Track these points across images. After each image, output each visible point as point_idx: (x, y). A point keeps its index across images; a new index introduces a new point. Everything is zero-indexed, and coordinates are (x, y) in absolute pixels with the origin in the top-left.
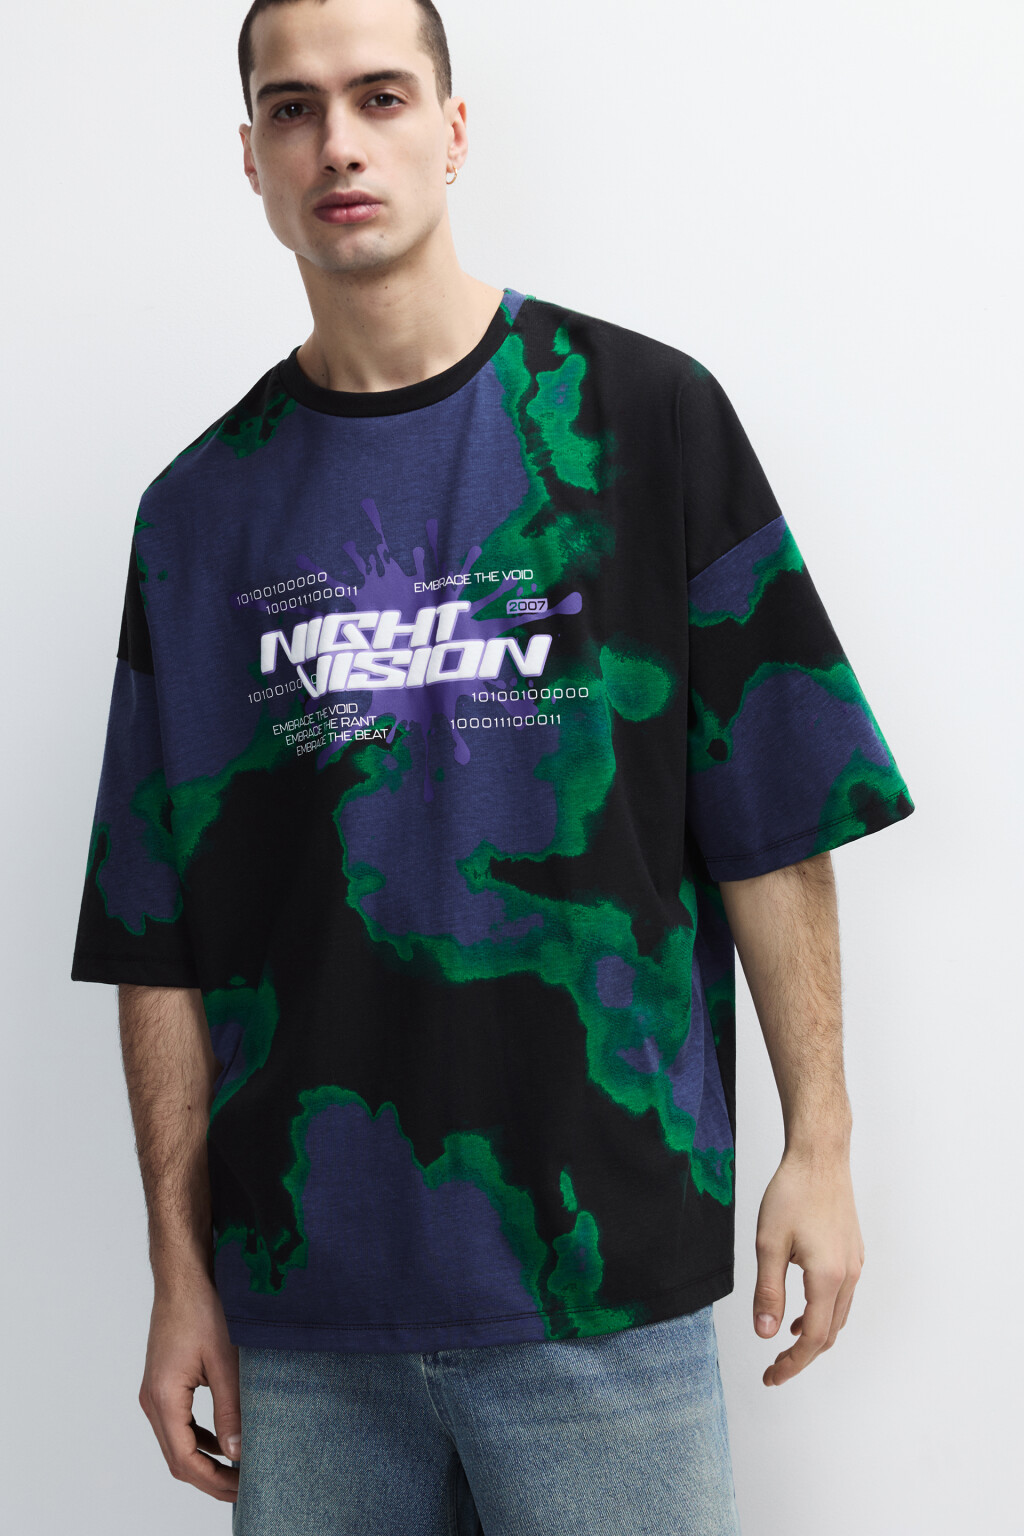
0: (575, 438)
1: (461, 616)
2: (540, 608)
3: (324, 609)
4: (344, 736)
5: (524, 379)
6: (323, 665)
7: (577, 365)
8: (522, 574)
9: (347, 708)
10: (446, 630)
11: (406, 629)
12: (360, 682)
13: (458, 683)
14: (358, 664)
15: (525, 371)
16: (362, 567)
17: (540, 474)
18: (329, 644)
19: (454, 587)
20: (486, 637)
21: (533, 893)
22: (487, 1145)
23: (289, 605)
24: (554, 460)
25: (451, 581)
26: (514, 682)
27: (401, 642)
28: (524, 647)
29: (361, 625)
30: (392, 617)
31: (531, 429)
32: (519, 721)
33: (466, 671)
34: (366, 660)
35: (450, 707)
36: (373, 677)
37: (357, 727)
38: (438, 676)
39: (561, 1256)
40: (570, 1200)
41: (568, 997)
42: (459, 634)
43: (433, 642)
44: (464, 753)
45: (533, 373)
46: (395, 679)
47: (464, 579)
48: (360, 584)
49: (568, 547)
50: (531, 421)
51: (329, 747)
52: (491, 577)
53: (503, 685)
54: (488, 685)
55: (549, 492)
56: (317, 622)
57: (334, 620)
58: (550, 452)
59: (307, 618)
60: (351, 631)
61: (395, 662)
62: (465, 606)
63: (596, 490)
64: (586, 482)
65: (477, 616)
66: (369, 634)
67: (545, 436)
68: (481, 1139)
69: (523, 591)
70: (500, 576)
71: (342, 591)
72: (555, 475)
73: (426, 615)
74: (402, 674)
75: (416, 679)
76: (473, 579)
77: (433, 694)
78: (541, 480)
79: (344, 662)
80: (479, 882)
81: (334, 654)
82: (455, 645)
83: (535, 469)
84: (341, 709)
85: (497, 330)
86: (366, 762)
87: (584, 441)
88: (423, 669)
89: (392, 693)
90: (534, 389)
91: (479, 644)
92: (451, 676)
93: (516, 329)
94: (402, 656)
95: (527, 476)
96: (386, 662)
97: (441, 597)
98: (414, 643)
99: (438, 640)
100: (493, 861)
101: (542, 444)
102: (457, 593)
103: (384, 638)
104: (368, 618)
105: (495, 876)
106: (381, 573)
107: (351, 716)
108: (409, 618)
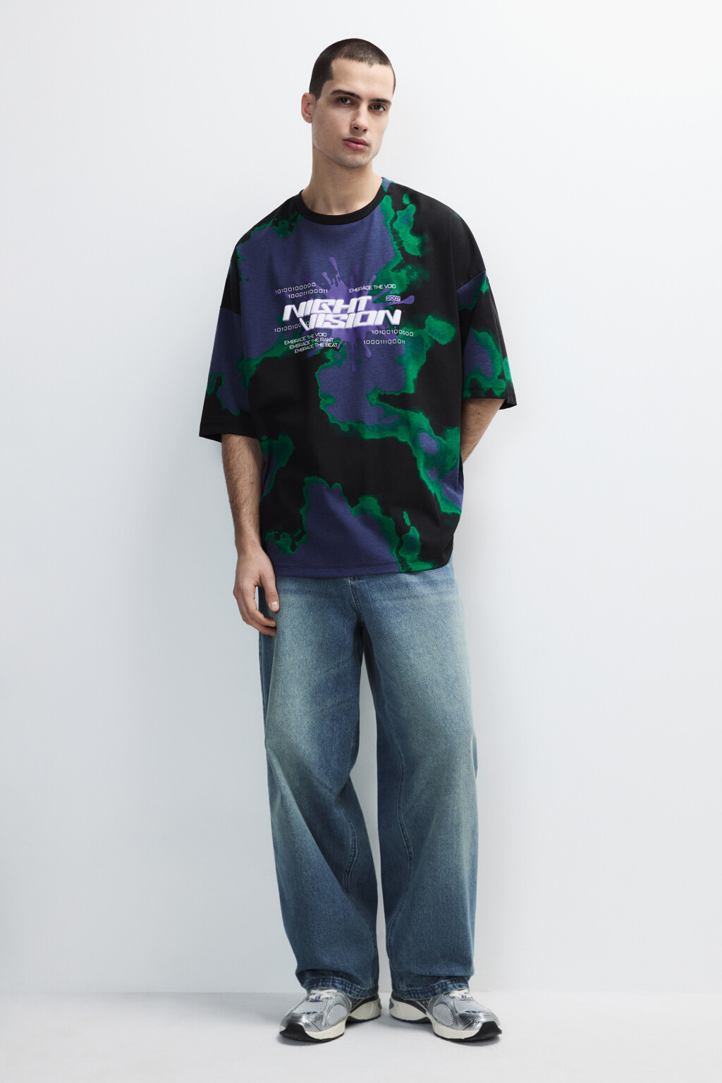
0: (412, 236)
1: (368, 301)
2: (398, 300)
3: (314, 297)
4: (321, 345)
5: (392, 213)
6: (313, 318)
7: (412, 208)
8: (392, 286)
9: (323, 334)
10: (362, 306)
11: (346, 306)
12: (328, 325)
13: (367, 327)
14: (327, 319)
15: (392, 210)
16: (330, 282)
17: (399, 249)
18: (316, 310)
19: (366, 291)
20: (378, 310)
21: (395, 407)
22: (376, 501)
23: (299, 295)
24: (404, 244)
25: (364, 288)
26: (388, 327)
27: (344, 311)
28: (392, 314)
29: (329, 304)
30: (341, 302)
31: (395, 233)
32: (390, 342)
33: (370, 322)
34: (330, 317)
35: (363, 336)
36: (332, 324)
37: (327, 342)
38: (358, 324)
39: (405, 541)
40: (408, 522)
41: (409, 446)
42: (367, 308)
43: (356, 311)
44: (369, 353)
45: (396, 211)
46: (341, 325)
47: (369, 288)
48: (329, 289)
49: (409, 278)
50: (395, 230)
51: (315, 348)
52: (380, 287)
53: (384, 327)
54: (378, 327)
55: (402, 256)
56: (310, 302)
57: (318, 301)
58: (402, 241)
59: (306, 300)
60: (325, 306)
61: (341, 318)
62: (370, 298)
63: (420, 256)
64: (417, 253)
65: (374, 302)
66: (331, 308)
67: (400, 235)
68: (373, 499)
69: (392, 292)
70: (383, 287)
71: (322, 291)
72: (404, 250)
73: (354, 301)
74: (344, 323)
75: (349, 325)
76: (373, 287)
77: (356, 331)
78: (399, 251)
79: (322, 317)
80: (374, 402)
81: (318, 314)
82: (366, 313)
83: (397, 248)
84: (320, 334)
85: (381, 194)
86: (329, 355)
87: (415, 237)
88: (353, 321)
89: (339, 330)
90: (396, 217)
91: (375, 312)
92: (364, 324)
93: (388, 193)
94: (344, 316)
95: (394, 249)
96: (338, 319)
97: (360, 294)
98: (348, 312)
99: (359, 310)
100: (380, 394)
101: (399, 238)
102: (367, 293)
103: (337, 309)
104: (331, 302)
105: (380, 400)
106: (337, 285)
107: (324, 337)
108: (347, 302)
